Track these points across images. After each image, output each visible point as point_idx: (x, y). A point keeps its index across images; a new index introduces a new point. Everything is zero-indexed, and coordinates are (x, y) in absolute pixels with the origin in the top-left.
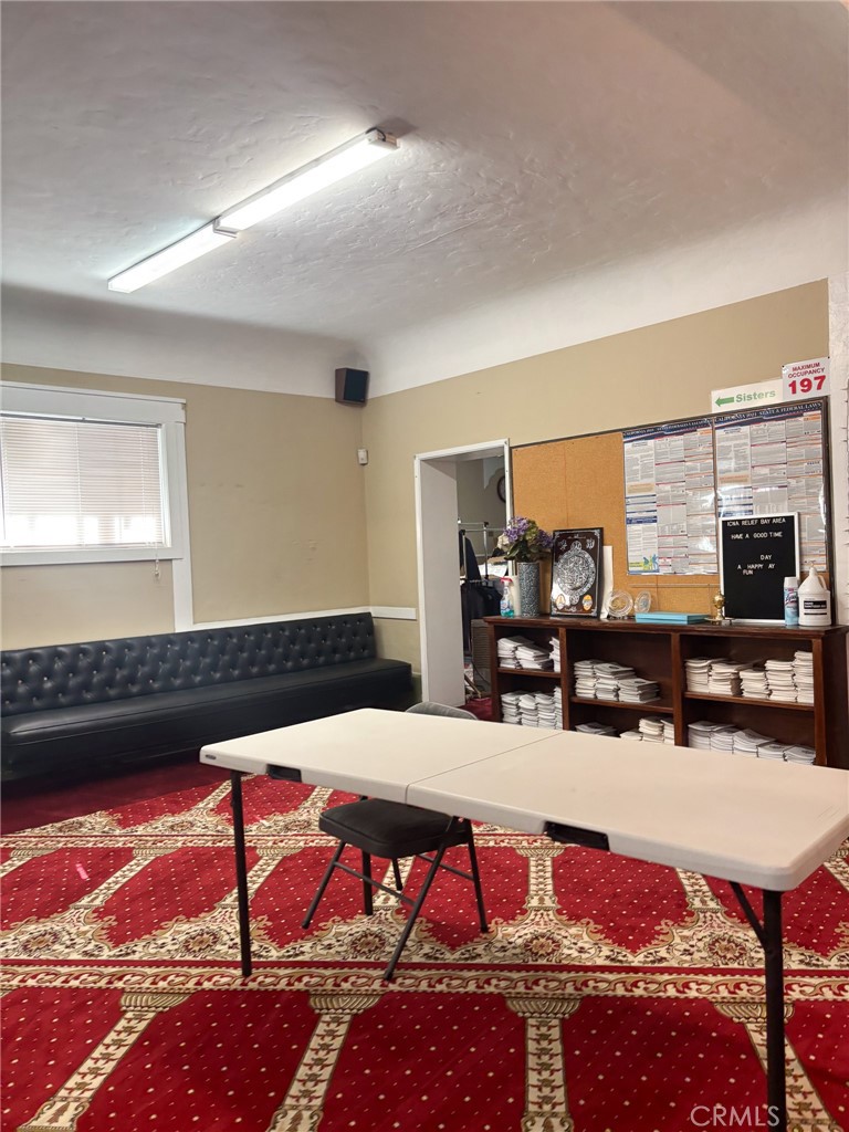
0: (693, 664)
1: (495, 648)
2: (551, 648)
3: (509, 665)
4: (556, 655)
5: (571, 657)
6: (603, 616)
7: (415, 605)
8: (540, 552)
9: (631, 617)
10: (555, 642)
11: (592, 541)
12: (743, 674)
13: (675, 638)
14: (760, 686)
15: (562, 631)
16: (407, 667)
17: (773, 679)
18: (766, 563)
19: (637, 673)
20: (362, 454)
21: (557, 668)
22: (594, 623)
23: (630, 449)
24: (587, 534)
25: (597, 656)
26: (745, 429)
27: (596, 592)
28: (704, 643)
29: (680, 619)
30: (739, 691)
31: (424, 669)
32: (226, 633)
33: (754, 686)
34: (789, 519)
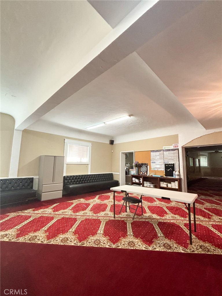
0: (161, 182)
1: (132, 179)
2: (140, 179)
3: (134, 181)
4: (141, 180)
5: (144, 181)
6: (148, 175)
7: (119, 172)
8: (139, 166)
9: (152, 176)
10: (141, 179)
11: (146, 165)
12: (168, 184)
13: (159, 179)
14: (171, 186)
15: (142, 177)
16: (118, 181)
17: (172, 185)
18: (171, 169)
19: (152, 183)
20: (112, 151)
21: (141, 182)
22: (146, 176)
23: (152, 153)
24: (145, 164)
25: (147, 181)
26: (168, 152)
27: (147, 172)
28: (162, 180)
29: (159, 176)
30: (167, 186)
31: (120, 182)
32: (95, 175)
33: (170, 186)
34: (174, 164)
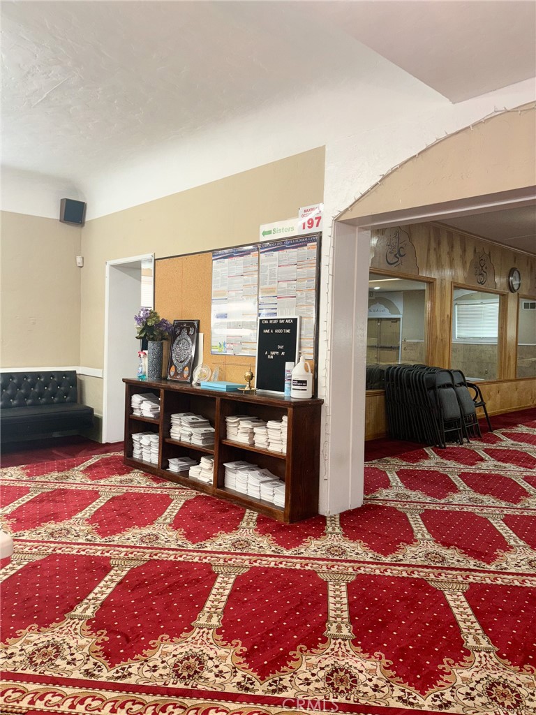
0: (229, 420)
1: (131, 401)
3: (137, 413)
6: (194, 383)
7: (102, 367)
12: (256, 430)
13: (218, 400)
14: (264, 439)
17: (271, 435)
18: (280, 351)
20: (79, 259)
23: (216, 264)
24: (190, 324)
26: (276, 253)
27: (192, 365)
30: (252, 442)
33: (261, 438)
34: (295, 320)
